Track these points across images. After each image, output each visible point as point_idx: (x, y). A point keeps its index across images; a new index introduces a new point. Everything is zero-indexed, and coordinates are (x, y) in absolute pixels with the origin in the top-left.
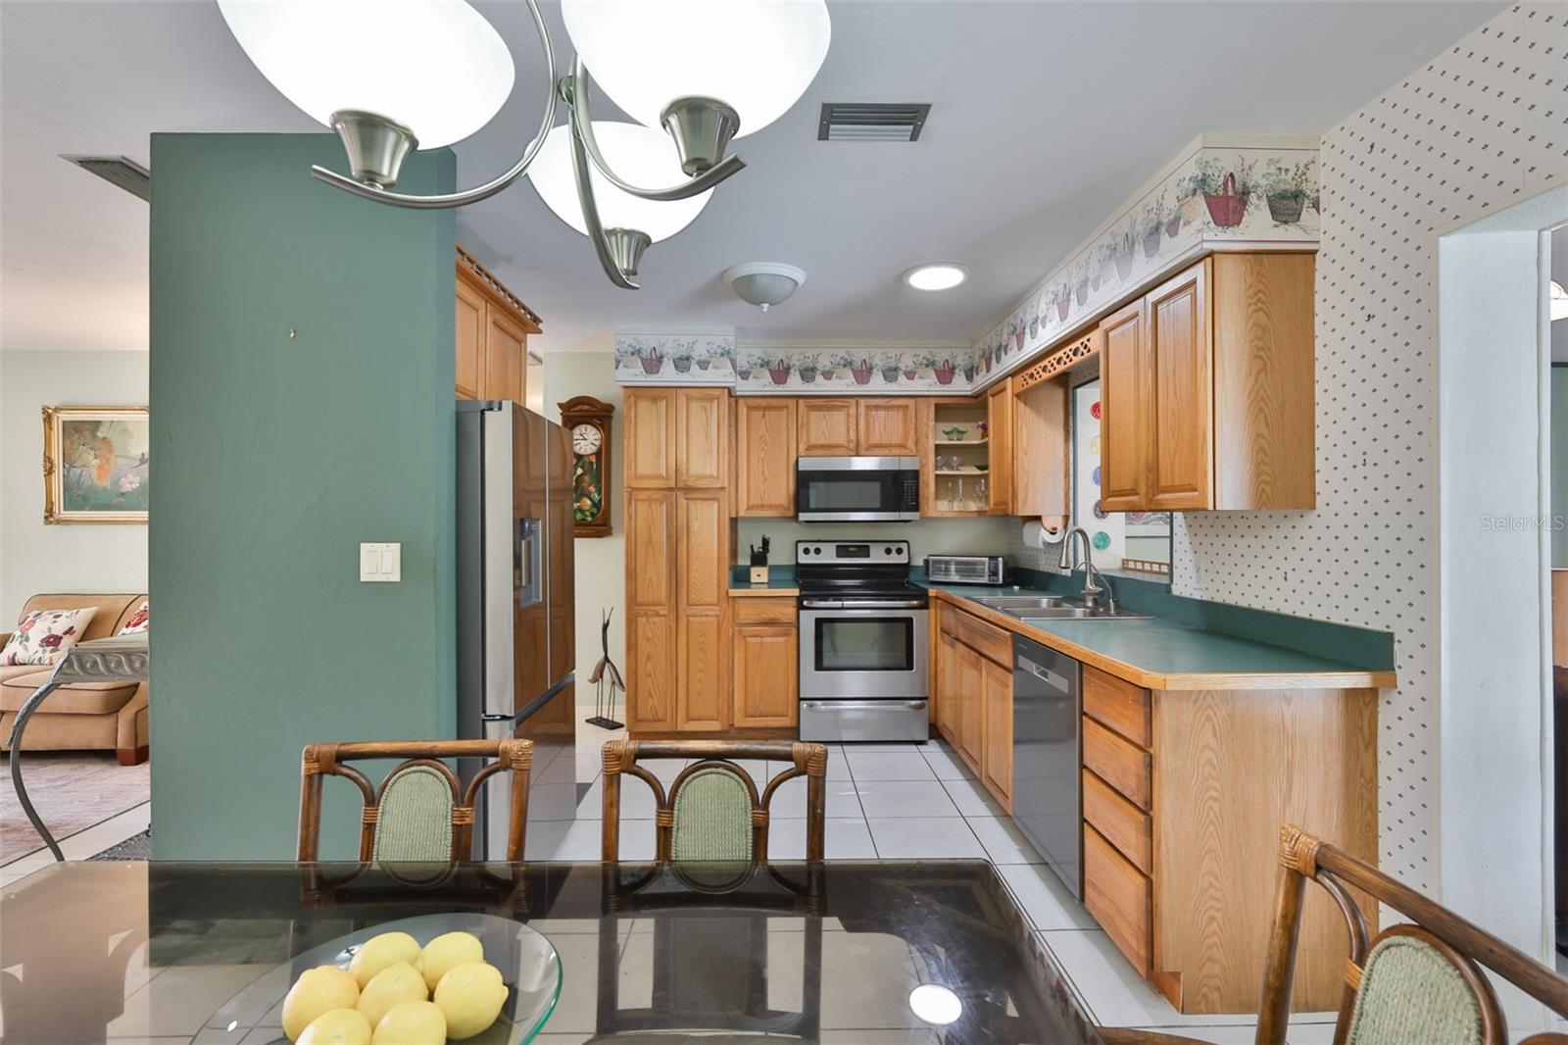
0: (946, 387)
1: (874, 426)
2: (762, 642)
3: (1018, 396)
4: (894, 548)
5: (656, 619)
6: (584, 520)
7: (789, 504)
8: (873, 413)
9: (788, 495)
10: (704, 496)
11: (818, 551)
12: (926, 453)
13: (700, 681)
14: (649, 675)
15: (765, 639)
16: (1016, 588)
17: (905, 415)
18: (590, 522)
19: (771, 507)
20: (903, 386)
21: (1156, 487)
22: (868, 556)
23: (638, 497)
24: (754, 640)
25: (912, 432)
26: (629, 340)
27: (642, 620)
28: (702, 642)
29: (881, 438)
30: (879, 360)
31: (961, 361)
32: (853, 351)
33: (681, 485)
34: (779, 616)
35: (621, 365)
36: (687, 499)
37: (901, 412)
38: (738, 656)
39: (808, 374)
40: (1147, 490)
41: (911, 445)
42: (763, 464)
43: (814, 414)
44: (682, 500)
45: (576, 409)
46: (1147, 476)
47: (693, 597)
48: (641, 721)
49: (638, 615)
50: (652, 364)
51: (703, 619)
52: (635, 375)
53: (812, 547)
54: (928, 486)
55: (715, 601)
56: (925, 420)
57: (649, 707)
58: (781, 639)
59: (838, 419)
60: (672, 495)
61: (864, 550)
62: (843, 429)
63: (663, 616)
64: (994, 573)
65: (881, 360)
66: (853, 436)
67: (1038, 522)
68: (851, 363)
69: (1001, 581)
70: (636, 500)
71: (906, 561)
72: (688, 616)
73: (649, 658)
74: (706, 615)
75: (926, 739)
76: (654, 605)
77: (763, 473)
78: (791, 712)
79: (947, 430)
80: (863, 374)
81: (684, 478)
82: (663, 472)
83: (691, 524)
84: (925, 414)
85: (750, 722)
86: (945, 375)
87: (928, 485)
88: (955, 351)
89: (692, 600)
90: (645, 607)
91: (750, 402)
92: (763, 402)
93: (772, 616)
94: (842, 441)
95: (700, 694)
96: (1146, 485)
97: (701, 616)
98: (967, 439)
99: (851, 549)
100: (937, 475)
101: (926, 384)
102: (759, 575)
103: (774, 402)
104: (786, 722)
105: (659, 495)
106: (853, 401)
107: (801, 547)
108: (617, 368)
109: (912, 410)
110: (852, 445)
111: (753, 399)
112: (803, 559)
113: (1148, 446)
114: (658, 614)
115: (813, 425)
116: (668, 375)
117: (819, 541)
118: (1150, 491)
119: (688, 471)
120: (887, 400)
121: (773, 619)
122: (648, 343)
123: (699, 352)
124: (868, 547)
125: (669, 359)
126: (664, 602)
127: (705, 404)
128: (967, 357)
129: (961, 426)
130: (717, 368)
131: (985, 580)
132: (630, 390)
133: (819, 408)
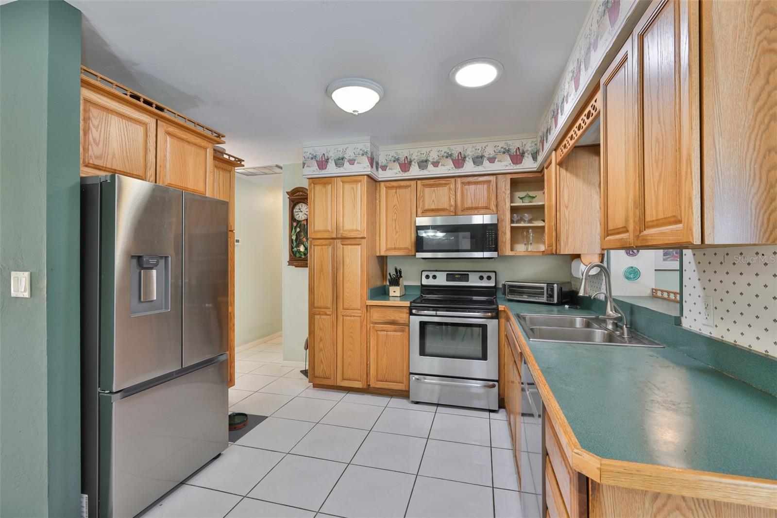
0: (518, 166)
1: (467, 195)
2: (387, 335)
3: (560, 164)
4: (485, 275)
5: (325, 317)
6: (300, 257)
7: (411, 248)
8: (467, 187)
9: (411, 241)
10: (353, 243)
11: (434, 277)
12: (504, 212)
13: (350, 356)
14: (321, 350)
15: (389, 333)
16: (567, 306)
17: (489, 188)
18: (304, 258)
19: (400, 249)
20: (487, 167)
21: (643, 224)
22: (467, 281)
23: (315, 244)
24: (382, 333)
25: (494, 198)
26: (310, 150)
27: (317, 317)
28: (351, 333)
29: (472, 203)
30: (470, 152)
31: (529, 147)
32: (452, 147)
33: (339, 236)
34: (397, 318)
35: (306, 166)
36: (342, 245)
37: (485, 186)
38: (373, 343)
39: (423, 164)
40: (634, 227)
41: (493, 207)
42: (395, 222)
43: (427, 190)
44: (340, 245)
45: (296, 195)
46: (634, 212)
47: (346, 304)
48: (316, 377)
49: (314, 314)
50: (322, 164)
51: (352, 318)
52: (313, 171)
53: (431, 274)
54: (506, 236)
55: (359, 307)
56: (503, 190)
57: (321, 369)
58: (399, 333)
59: (443, 192)
60: (334, 243)
61: (465, 277)
62: (447, 199)
63: (329, 315)
64: (551, 296)
65: (471, 152)
66: (453, 203)
67: (579, 259)
68: (451, 155)
69: (556, 301)
70: (314, 245)
71: (493, 285)
72: (343, 316)
73: (321, 340)
74: (354, 316)
75: (497, 409)
76: (324, 308)
77: (395, 228)
78: (405, 382)
79: (521, 197)
80: (459, 162)
81: (341, 232)
82: (329, 229)
83: (345, 259)
84: (503, 186)
85: (380, 385)
86: (517, 158)
87: (505, 234)
88: (524, 142)
89: (345, 307)
90: (319, 310)
91: (388, 184)
92: (395, 184)
93: (393, 318)
94: (446, 206)
95: (349, 364)
96: (634, 222)
97: (351, 316)
98: (536, 202)
99: (457, 276)
100: (512, 227)
101: (504, 165)
102: (395, 292)
103: (402, 183)
104: (401, 387)
105: (327, 242)
106: (453, 180)
107: (424, 274)
108: (303, 168)
109: (493, 184)
110: (452, 209)
111: (389, 183)
112: (425, 282)
113: (635, 182)
114: (326, 314)
115: (427, 196)
116: (332, 169)
117: (436, 271)
118: (638, 228)
119: (343, 227)
120: (476, 178)
121: (394, 321)
122: (320, 151)
123: (349, 154)
124: (468, 274)
125: (332, 160)
126: (330, 307)
127: (353, 186)
128: (533, 145)
129: (532, 194)
130: (360, 163)
131: (544, 299)
132: (311, 180)
133: (430, 186)
